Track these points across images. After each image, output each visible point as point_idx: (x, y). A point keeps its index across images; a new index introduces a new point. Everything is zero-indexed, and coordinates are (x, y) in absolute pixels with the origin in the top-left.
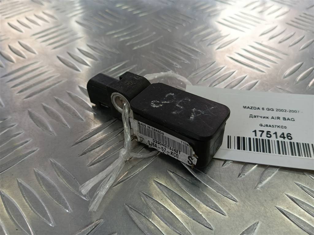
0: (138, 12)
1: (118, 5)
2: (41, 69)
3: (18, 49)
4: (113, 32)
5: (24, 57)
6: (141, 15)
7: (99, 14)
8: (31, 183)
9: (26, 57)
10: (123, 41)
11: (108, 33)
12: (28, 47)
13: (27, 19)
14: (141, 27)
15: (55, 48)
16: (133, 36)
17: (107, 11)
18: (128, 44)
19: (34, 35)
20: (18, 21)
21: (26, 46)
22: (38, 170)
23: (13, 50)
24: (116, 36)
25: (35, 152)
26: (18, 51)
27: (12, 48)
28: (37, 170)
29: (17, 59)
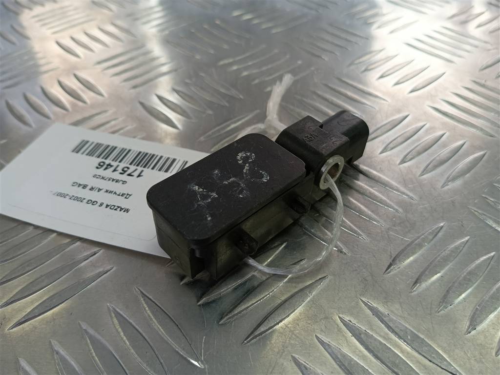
0: (270, 25)
1: (236, 13)
2: (113, 123)
3: (74, 87)
4: (231, 60)
5: (84, 102)
6: (274, 31)
7: (205, 28)
8: (103, 330)
9: (88, 101)
10: (248, 76)
11: (222, 63)
12: (91, 83)
13: (87, 34)
14: (276, 51)
15: (135, 87)
16: (264, 68)
17: (218, 22)
18: (257, 81)
19: (99, 63)
20: (73, 39)
21: (88, 82)
22: (116, 306)
23: (67, 89)
24: (235, 68)
25: (109, 273)
26: (74, 91)
27: (63, 84)
28: (114, 306)
29: (74, 105)
